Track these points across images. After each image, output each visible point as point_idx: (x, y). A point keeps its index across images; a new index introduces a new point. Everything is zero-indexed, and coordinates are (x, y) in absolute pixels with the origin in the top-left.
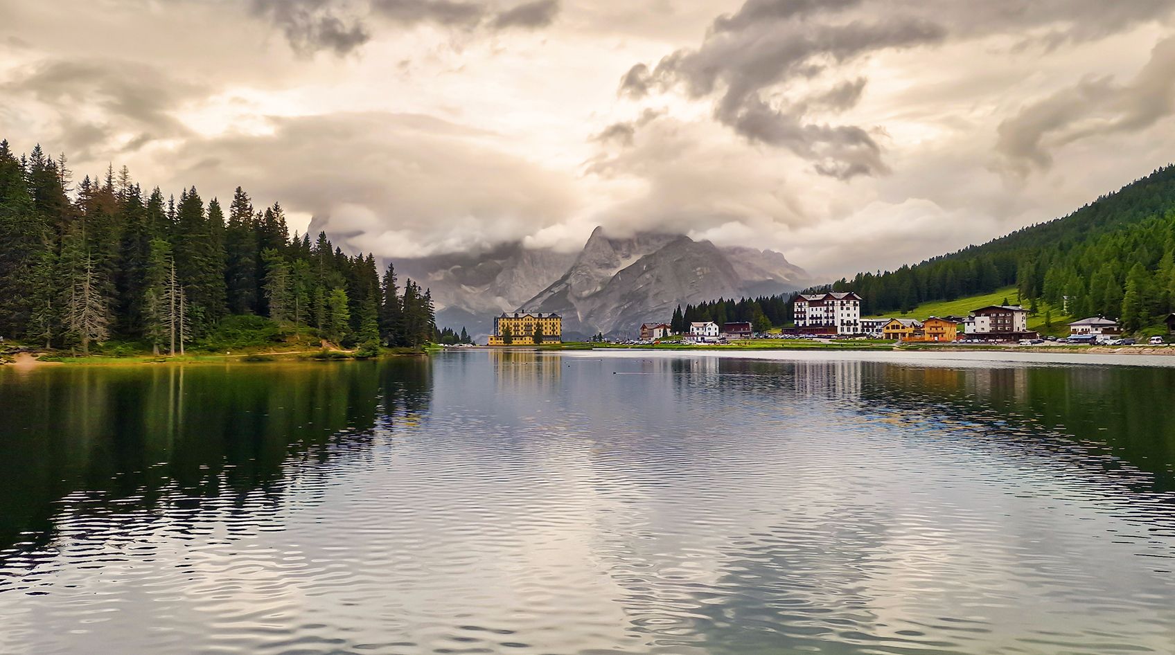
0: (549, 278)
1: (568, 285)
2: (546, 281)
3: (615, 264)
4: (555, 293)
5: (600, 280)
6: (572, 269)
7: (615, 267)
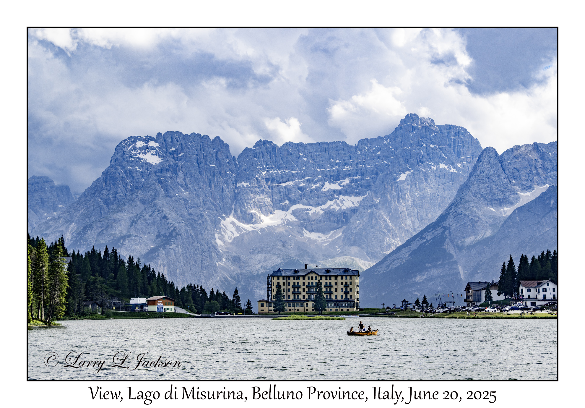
0: (421, 220)
1: (445, 228)
2: (417, 225)
3: (512, 198)
4: (427, 241)
5: (491, 222)
6: (450, 207)
7: (511, 203)
